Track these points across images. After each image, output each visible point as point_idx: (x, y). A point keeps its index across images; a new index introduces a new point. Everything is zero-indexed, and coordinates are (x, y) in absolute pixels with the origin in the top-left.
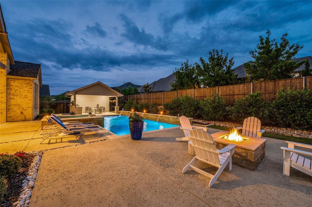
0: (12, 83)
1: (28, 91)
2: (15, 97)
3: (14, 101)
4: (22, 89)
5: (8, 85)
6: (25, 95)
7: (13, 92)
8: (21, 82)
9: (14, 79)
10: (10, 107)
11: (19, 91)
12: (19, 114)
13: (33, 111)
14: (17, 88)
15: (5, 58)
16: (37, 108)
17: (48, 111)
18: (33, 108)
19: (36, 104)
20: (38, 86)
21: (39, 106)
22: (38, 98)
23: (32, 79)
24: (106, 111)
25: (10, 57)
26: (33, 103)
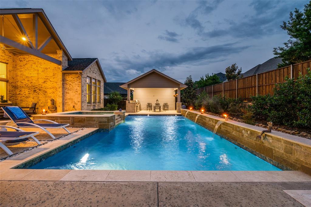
0: (69, 78)
1: (78, 85)
2: (69, 92)
3: (69, 95)
4: (74, 83)
5: (64, 80)
6: (76, 89)
7: (68, 86)
8: (73, 76)
9: (68, 74)
10: (66, 101)
11: (72, 85)
12: (72, 108)
13: (83, 105)
14: (70, 83)
15: (61, 55)
16: (98, 103)
17: (112, 107)
18: (82, 102)
19: (95, 99)
20: (99, 81)
21: (102, 101)
22: (100, 94)
23: (79, 72)
24: (171, 110)
25: (66, 53)
26: (82, 97)
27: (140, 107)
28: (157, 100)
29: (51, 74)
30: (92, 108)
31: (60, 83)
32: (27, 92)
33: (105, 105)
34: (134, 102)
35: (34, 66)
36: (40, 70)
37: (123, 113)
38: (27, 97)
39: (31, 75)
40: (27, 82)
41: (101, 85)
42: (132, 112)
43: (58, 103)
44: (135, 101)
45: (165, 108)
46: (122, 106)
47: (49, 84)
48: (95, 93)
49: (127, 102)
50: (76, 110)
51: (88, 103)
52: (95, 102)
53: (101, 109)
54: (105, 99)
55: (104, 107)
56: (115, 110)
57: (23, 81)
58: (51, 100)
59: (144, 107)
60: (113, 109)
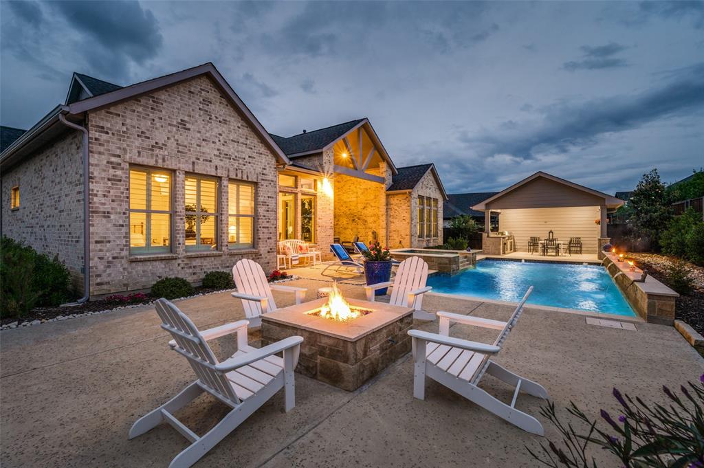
0: (394, 201)
1: (407, 211)
2: (394, 220)
3: (394, 225)
4: (400, 208)
5: (387, 204)
6: (404, 217)
7: (392, 213)
8: (400, 197)
9: (393, 195)
10: (391, 234)
11: (398, 211)
12: (398, 244)
13: (412, 240)
14: (396, 208)
15: (384, 169)
16: (427, 237)
17: (457, 243)
18: (412, 235)
19: (429, 230)
20: (436, 200)
21: (440, 233)
22: (436, 221)
23: (407, 191)
24: (588, 252)
25: (390, 165)
26: (411, 228)
27: (514, 246)
28: (551, 232)
29: (373, 197)
30: (425, 244)
31: (383, 209)
32: (345, 222)
33: (445, 241)
34: (500, 236)
35: (353, 187)
36: (360, 192)
37: (473, 254)
38: (345, 229)
39: (350, 199)
40: (345, 209)
41: (439, 206)
42: (495, 254)
43: (380, 236)
44: (502, 234)
45: (573, 249)
46: (475, 241)
47: (370, 211)
48: (429, 220)
49: (485, 235)
50: (403, 247)
51: (419, 237)
52: (428, 236)
53: (439, 247)
54: (445, 229)
55: (444, 243)
56: (463, 249)
57: (341, 208)
58: (373, 233)
59: (523, 244)
60: (458, 247)
